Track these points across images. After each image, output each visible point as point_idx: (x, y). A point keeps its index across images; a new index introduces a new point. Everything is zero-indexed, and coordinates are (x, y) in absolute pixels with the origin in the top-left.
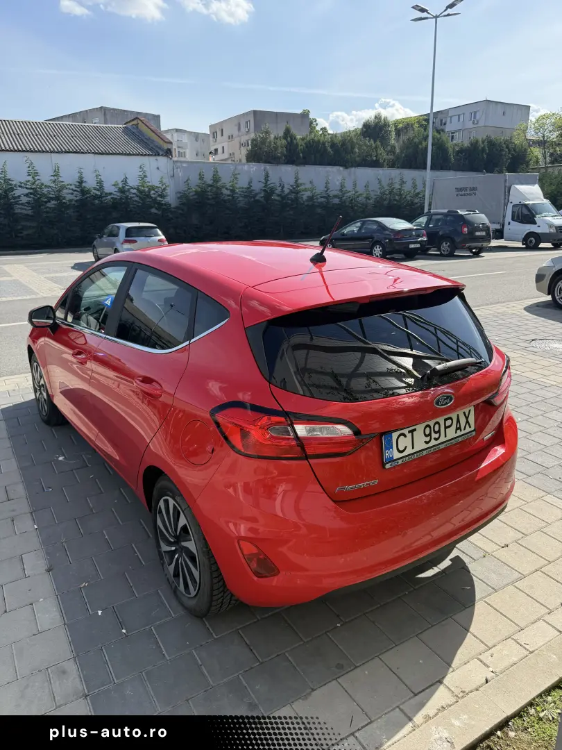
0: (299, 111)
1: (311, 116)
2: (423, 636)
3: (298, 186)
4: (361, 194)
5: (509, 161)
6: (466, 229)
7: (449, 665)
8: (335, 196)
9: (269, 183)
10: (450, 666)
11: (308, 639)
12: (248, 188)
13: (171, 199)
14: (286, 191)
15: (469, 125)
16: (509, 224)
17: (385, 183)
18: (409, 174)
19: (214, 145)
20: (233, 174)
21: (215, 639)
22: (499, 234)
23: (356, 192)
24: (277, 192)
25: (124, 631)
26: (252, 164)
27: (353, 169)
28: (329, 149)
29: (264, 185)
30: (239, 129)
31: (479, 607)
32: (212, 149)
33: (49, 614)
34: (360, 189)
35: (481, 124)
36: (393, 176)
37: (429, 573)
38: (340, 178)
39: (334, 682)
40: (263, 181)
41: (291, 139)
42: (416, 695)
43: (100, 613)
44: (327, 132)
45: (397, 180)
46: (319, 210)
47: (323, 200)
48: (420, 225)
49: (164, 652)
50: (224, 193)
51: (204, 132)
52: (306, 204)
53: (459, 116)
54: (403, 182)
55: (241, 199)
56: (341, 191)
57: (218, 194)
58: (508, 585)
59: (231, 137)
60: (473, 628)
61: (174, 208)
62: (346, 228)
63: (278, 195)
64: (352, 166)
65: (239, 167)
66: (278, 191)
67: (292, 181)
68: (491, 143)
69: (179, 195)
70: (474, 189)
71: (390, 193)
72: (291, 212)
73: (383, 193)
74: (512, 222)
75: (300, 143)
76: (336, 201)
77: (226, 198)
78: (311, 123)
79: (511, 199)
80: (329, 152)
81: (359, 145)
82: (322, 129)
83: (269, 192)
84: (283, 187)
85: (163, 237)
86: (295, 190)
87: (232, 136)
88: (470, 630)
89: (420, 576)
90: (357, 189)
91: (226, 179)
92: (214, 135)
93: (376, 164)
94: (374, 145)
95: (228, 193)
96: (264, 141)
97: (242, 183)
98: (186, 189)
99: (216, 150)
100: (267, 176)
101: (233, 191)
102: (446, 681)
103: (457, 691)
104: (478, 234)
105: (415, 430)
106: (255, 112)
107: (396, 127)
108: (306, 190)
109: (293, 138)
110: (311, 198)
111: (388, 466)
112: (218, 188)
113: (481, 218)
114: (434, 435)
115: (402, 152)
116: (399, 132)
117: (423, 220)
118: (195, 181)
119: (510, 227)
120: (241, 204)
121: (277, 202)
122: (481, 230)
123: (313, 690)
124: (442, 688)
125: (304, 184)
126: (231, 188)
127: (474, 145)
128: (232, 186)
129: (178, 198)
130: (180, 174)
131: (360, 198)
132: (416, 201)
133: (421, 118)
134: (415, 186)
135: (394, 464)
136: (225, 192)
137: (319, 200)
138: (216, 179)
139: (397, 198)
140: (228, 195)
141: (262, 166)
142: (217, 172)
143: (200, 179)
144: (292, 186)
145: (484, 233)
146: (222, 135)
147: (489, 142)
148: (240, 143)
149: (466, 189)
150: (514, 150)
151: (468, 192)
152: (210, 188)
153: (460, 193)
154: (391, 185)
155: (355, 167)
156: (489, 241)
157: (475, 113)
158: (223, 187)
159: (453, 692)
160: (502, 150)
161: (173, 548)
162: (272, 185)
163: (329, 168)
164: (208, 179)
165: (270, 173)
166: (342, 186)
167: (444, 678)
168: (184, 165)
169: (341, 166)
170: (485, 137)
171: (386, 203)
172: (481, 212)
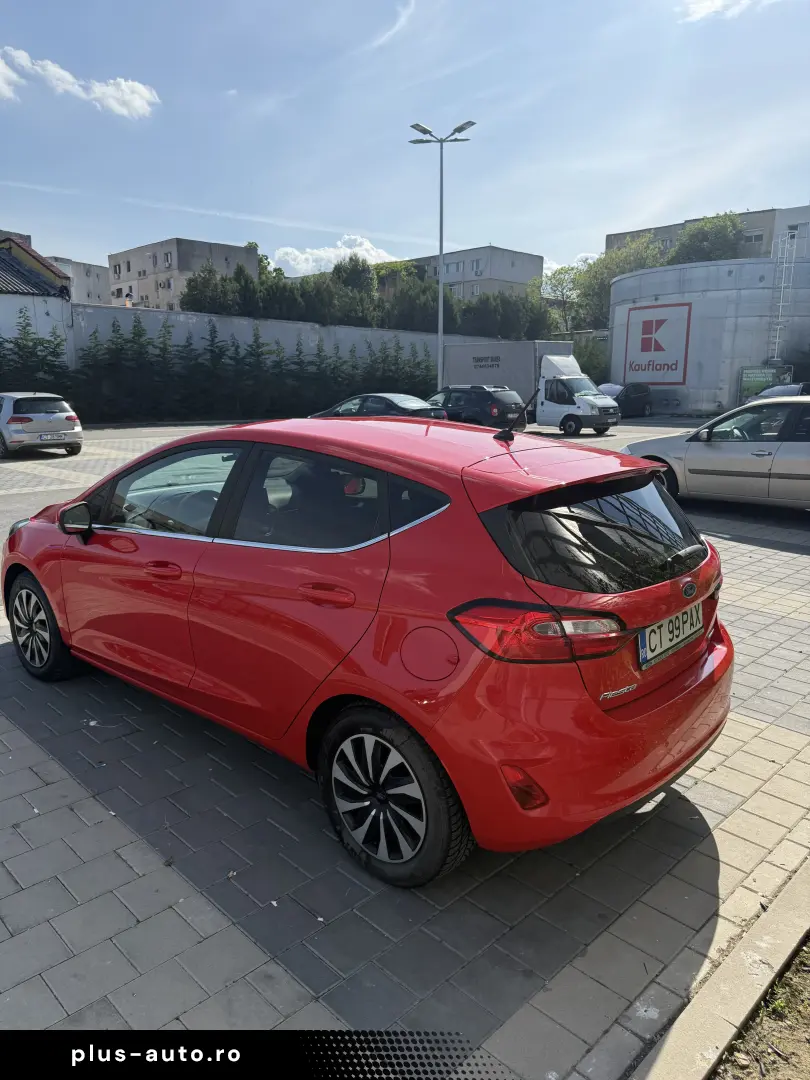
0: (243, 244)
1: (260, 252)
2: (675, 872)
3: (258, 347)
4: (345, 362)
5: (527, 325)
6: (495, 411)
7: (716, 896)
8: (311, 363)
9: (217, 340)
10: (718, 898)
11: (552, 895)
12: (185, 347)
13: (69, 358)
14: (242, 352)
15: (471, 276)
16: (542, 403)
17: (376, 348)
18: (407, 338)
19: (115, 284)
20: (163, 326)
21: (441, 911)
22: (533, 419)
23: (340, 358)
24: (229, 353)
25: (321, 919)
26: (190, 314)
27: (332, 328)
28: (300, 299)
29: (209, 343)
30: (155, 263)
31: (717, 834)
32: (114, 288)
33: (205, 916)
34: (345, 354)
35: (486, 275)
36: (386, 339)
37: (648, 807)
38: (316, 338)
39: (605, 933)
40: (208, 337)
41: (246, 281)
42: (698, 932)
43: (274, 903)
44: (283, 274)
45: (391, 344)
46: (290, 381)
47: (293, 367)
48: (436, 404)
49: (387, 935)
50: (150, 352)
51: (99, 264)
52: (271, 371)
53: (458, 264)
54: (399, 348)
55: (176, 361)
56: (318, 355)
57: (141, 353)
58: (735, 809)
59: (142, 274)
60: (722, 857)
61: (73, 372)
62: (341, 405)
63: (231, 358)
64: (331, 324)
65: (173, 317)
66: (231, 352)
67: (251, 340)
68: (505, 302)
69: (81, 353)
70: (497, 359)
71: (384, 361)
72: (250, 382)
73: (374, 362)
74: (546, 402)
75: (259, 288)
76: (312, 369)
77: (155, 359)
78: (261, 261)
79: (543, 372)
80: (300, 303)
81: (338, 295)
82: (275, 270)
83: (217, 353)
84: (238, 347)
85: (73, 414)
86: (256, 350)
87: (145, 272)
88: (721, 858)
89: (639, 811)
90: (341, 354)
91: (153, 332)
92: (116, 268)
93: (362, 322)
94: (358, 296)
95: (157, 352)
96: (206, 282)
97: (178, 339)
98: (93, 345)
99: (120, 291)
100: (213, 331)
101: (164, 350)
102: (722, 912)
103: (738, 921)
104: (510, 416)
105: (662, 626)
106: (179, 242)
107: (378, 273)
108: (270, 352)
109: (248, 281)
110: (277, 364)
111: (644, 668)
112: (142, 346)
113: (513, 396)
114: (676, 632)
115: (393, 307)
116: (382, 280)
117: (439, 398)
118: (106, 334)
119: (544, 408)
120: (177, 369)
121: (230, 368)
122: (514, 412)
123: (587, 945)
124: (720, 920)
125: (268, 345)
126: (162, 346)
127: (484, 302)
128: (164, 343)
129: (80, 358)
130: (83, 324)
131: (345, 367)
132: (418, 373)
133: (410, 263)
134: (414, 354)
135: (649, 665)
136: (151, 349)
137: (289, 367)
138: (138, 332)
139: (393, 368)
140: (158, 356)
141: (205, 318)
142: (140, 322)
143: (113, 331)
144: (250, 346)
145: (516, 416)
146: (129, 270)
147: (502, 301)
148: (157, 282)
149: (486, 359)
150: (532, 312)
151: (490, 363)
152: (129, 345)
153: (479, 363)
154: (384, 350)
155: (335, 325)
156: (525, 427)
157: (478, 261)
158: (149, 343)
159: (734, 923)
160: (519, 310)
161: (367, 803)
162: (223, 343)
163: (300, 325)
164: (127, 330)
165: (218, 326)
166: (320, 349)
167: (717, 910)
168: (89, 311)
169: (317, 322)
170: (497, 293)
171: (378, 373)
172: (511, 389)
